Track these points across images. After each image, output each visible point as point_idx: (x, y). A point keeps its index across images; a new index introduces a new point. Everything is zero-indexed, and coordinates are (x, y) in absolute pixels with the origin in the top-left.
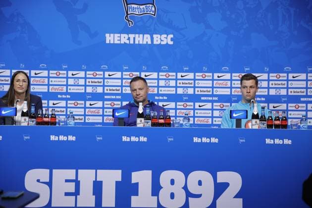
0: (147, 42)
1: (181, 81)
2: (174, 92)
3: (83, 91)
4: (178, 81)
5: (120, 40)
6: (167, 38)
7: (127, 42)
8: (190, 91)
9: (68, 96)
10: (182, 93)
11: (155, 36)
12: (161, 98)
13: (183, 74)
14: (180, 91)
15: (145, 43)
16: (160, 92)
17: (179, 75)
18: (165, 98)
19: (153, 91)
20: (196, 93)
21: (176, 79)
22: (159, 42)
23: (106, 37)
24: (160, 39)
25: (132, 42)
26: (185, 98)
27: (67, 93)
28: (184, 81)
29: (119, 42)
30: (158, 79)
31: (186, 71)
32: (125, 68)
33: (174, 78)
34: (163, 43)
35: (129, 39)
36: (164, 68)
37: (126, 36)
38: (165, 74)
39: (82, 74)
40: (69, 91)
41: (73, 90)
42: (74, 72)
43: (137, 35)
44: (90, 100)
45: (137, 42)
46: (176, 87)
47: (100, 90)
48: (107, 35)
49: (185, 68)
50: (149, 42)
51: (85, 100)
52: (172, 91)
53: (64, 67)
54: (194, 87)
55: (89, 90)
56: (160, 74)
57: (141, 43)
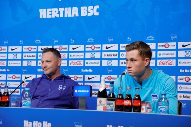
0: (75, 15)
1: (106, 53)
2: (99, 65)
3: (20, 65)
4: (103, 53)
5: (52, 15)
6: (93, 9)
7: (58, 16)
8: (115, 63)
9: (8, 70)
10: (107, 65)
11: (82, 8)
12: (87, 70)
13: (108, 46)
14: (105, 63)
15: (73, 16)
16: (86, 65)
17: (104, 46)
18: (91, 71)
19: (80, 64)
20: (121, 65)
21: (101, 51)
22: (85, 15)
23: (39, 12)
24: (87, 11)
25: (62, 16)
26: (109, 71)
27: (7, 67)
28: (108, 53)
29: (50, 17)
30: (85, 52)
31: (112, 43)
32: (55, 41)
33: (100, 49)
34: (89, 15)
35: (59, 13)
36: (90, 40)
37: (56, 10)
38: (90, 46)
39: (19, 49)
40: (9, 65)
41: (12, 64)
42: (13, 48)
43: (66, 9)
44: (25, 73)
45: (66, 16)
46: (101, 59)
47: (34, 64)
48: (41, 10)
49: (110, 40)
50: (77, 15)
51: (22, 73)
52: (97, 64)
53: (6, 42)
54: (119, 59)
55: (25, 64)
56: (87, 46)
57: (70, 16)
